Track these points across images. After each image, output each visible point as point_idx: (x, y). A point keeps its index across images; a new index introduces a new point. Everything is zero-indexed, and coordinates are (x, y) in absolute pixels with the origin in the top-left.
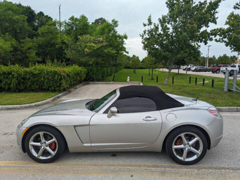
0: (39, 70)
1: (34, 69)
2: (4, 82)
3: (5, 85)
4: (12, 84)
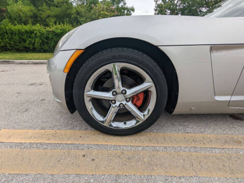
0: (61, 30)
1: (56, 28)
2: (28, 42)
3: (29, 44)
4: (36, 44)
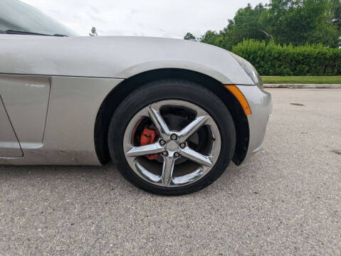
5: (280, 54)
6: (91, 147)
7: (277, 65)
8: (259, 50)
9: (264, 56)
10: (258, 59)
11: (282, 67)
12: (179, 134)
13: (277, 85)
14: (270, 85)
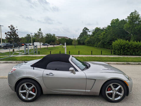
5: (137, 46)
6: (99, 91)
7: (136, 51)
8: (126, 44)
9: (129, 47)
10: (126, 48)
11: (139, 52)
12: (116, 89)
13: (137, 63)
14: (134, 63)
